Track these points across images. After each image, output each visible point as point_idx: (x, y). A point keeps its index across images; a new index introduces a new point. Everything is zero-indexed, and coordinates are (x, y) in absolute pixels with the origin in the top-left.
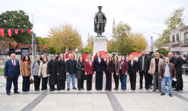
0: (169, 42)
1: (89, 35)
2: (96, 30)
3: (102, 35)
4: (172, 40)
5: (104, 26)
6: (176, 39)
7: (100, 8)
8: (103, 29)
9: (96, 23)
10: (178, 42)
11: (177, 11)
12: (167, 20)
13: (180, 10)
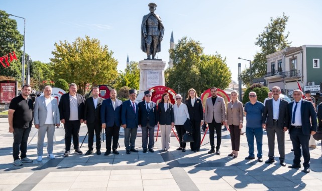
0: (266, 73)
1: (128, 61)
2: (144, 48)
3: (156, 57)
4: (270, 71)
5: (159, 41)
6: (276, 68)
7: (152, 6)
8: (157, 47)
9: (144, 35)
10: (280, 74)
11: (276, 23)
12: (261, 37)
13: (281, 21)
